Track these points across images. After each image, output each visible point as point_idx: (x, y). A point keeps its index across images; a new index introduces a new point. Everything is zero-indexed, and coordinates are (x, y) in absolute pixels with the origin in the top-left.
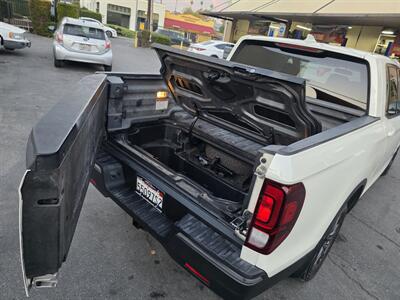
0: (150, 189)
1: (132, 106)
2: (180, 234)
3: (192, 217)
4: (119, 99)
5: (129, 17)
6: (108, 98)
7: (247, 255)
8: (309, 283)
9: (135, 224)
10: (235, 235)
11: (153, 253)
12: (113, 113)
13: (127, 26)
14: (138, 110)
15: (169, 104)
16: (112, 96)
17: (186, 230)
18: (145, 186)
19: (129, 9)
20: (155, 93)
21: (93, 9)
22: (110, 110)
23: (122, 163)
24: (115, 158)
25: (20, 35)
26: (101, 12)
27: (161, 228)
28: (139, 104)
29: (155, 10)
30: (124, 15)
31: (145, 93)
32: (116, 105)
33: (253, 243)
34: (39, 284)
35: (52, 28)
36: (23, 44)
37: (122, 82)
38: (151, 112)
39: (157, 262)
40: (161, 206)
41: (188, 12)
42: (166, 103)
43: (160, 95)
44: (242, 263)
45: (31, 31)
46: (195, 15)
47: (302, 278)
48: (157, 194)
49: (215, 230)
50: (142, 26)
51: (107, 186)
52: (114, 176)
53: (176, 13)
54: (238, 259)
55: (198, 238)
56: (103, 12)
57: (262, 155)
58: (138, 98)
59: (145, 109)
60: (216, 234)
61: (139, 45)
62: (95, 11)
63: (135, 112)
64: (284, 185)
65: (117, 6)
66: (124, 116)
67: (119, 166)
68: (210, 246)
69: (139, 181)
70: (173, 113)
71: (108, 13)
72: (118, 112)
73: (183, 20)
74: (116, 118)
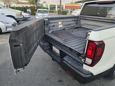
0: (56, 49)
1: (52, 27)
2: (64, 61)
3: (68, 56)
4: (47, 25)
5: (55, 7)
6: (44, 24)
7: (85, 67)
8: (113, 80)
9: (53, 59)
10: (82, 61)
11: (60, 69)
12: (46, 29)
13: (55, 10)
14: (53, 28)
15: (63, 25)
16: (45, 24)
17: (66, 60)
18: (55, 48)
19: (55, 5)
20: (58, 22)
21: (46, 7)
22: (45, 28)
23: (49, 42)
24: (47, 41)
25: (28, 15)
26: (48, 7)
27: (59, 60)
28: (54, 26)
29: (62, 4)
30: (54, 7)
31: (55, 23)
32: (47, 26)
33: (87, 63)
34: (19, 71)
35: (35, 12)
36: (29, 17)
37: (48, 20)
38: (57, 28)
39: (61, 72)
40: (59, 54)
41: (72, 3)
42: (62, 25)
43: (60, 23)
44: (83, 70)
45: (31, 15)
46: (74, 3)
47: (110, 78)
48: (58, 50)
49: (75, 60)
50: (59, 9)
51: (45, 49)
52: (47, 46)
53: (68, 4)
54: (82, 69)
55: (69, 62)
56: (49, 7)
57: (88, 33)
58: (53, 24)
59: (56, 27)
60: (75, 61)
61: (58, 14)
62: (47, 7)
63: (53, 29)
64: (95, 42)
65: (52, 5)
66: (49, 30)
67: (48, 43)
68: (73, 65)
69: (53, 47)
70: (64, 28)
71: (50, 7)
72: (47, 28)
73: (70, 5)
74: (47, 30)
